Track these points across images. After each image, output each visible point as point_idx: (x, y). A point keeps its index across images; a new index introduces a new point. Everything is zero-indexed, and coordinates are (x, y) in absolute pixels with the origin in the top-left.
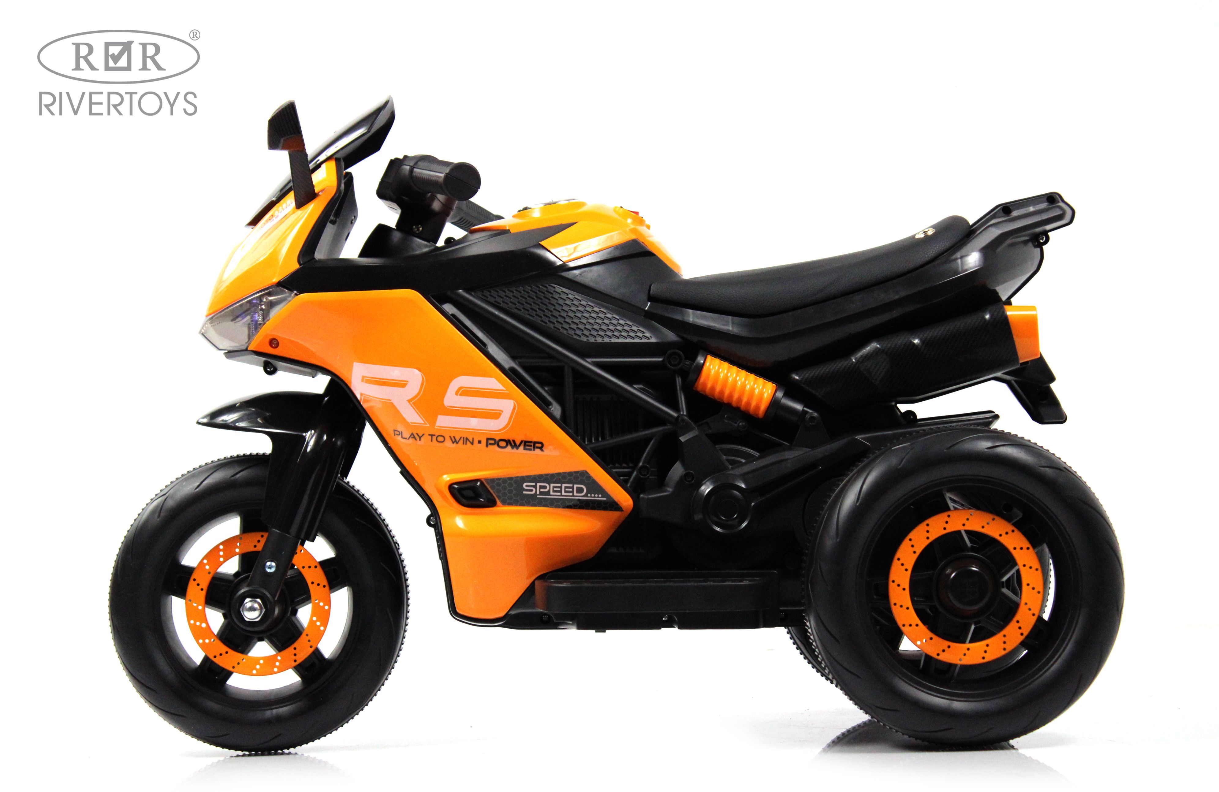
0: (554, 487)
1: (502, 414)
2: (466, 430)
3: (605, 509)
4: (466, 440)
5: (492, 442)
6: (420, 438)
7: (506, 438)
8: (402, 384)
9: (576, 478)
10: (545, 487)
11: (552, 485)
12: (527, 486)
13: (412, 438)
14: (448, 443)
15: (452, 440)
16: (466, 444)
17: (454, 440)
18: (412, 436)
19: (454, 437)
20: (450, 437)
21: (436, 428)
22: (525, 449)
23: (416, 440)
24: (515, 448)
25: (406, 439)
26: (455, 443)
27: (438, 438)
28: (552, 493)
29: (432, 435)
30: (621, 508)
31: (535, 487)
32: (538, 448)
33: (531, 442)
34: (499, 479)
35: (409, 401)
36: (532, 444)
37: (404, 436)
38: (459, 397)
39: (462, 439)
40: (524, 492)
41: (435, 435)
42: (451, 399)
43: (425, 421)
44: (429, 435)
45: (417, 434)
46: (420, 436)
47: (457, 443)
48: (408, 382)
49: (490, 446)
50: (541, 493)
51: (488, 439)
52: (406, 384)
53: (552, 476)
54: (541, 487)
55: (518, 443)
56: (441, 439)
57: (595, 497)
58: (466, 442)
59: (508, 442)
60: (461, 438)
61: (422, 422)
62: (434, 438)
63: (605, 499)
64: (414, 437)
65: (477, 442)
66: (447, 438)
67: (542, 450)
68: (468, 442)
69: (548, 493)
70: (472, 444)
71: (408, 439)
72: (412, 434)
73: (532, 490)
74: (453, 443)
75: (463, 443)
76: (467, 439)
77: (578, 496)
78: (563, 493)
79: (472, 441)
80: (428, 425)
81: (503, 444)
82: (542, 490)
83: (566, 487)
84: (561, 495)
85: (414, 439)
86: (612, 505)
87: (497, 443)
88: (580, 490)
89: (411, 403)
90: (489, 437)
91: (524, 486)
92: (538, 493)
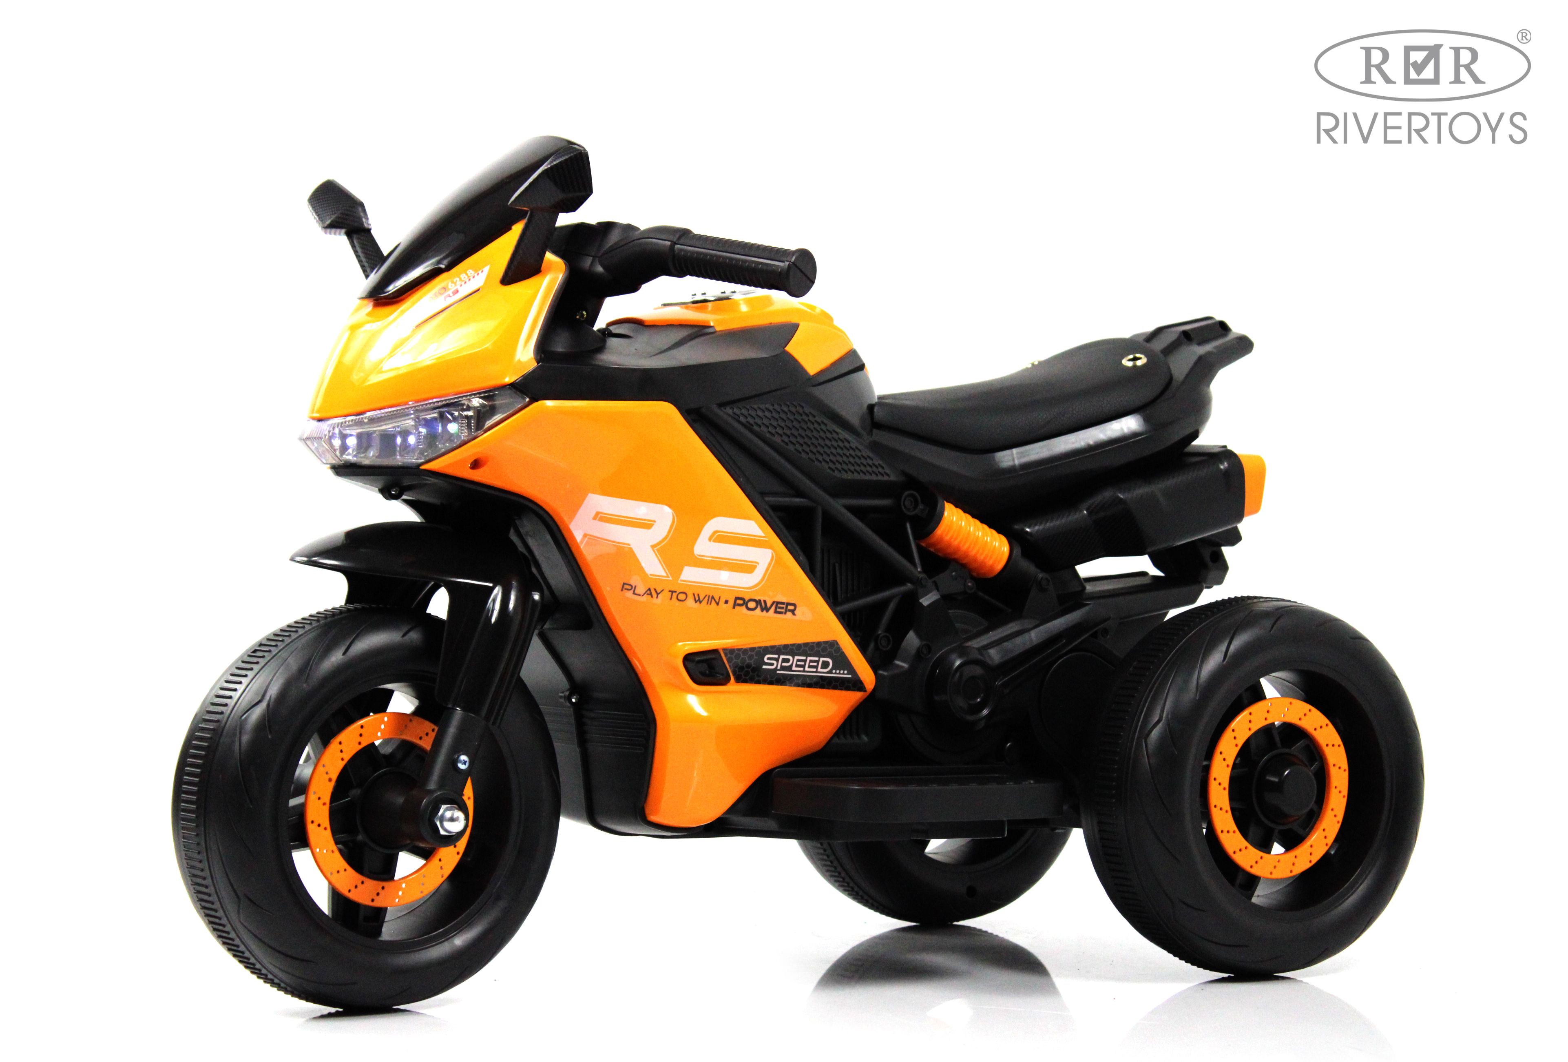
0: (798, 660)
1: (758, 566)
2: (715, 586)
3: (847, 689)
4: (711, 599)
5: (741, 602)
6: (658, 594)
7: (757, 598)
8: (646, 525)
9: (824, 650)
10: (787, 661)
11: (796, 658)
12: (769, 659)
13: (647, 594)
14: (690, 602)
15: (695, 599)
16: (710, 604)
17: (697, 599)
18: (649, 592)
19: (698, 595)
20: (694, 594)
21: (679, 582)
22: (776, 612)
23: (652, 597)
24: (765, 612)
25: (640, 595)
26: (698, 603)
27: (678, 595)
28: (794, 668)
29: (672, 592)
30: (865, 688)
31: (777, 660)
32: (790, 611)
33: (783, 603)
34: (739, 650)
35: (653, 547)
36: (784, 606)
37: (636, 592)
38: (712, 543)
39: (707, 598)
40: (764, 667)
41: (676, 592)
42: (704, 547)
43: (668, 573)
44: (670, 591)
45: (655, 590)
46: (658, 592)
47: (701, 602)
48: (655, 521)
49: (737, 608)
50: (783, 668)
51: (737, 598)
52: (653, 525)
53: (799, 646)
54: (785, 660)
55: (769, 605)
56: (682, 597)
57: (839, 673)
58: (711, 600)
59: (758, 602)
60: (706, 596)
61: (665, 574)
62: (675, 595)
63: (850, 676)
64: (651, 594)
65: (724, 602)
66: (690, 596)
67: (794, 614)
68: (713, 602)
69: (789, 668)
70: (718, 604)
71: (643, 596)
72: (649, 589)
73: (772, 664)
74: (696, 602)
75: (707, 604)
76: (713, 597)
77: (822, 672)
78: (807, 669)
79: (717, 601)
80: (671, 579)
81: (752, 605)
82: (784, 664)
83: (811, 661)
84: (804, 671)
85: (650, 596)
86: (855, 684)
87: (745, 603)
88: (825, 665)
89: (655, 549)
90: (737, 596)
91: (766, 660)
92: (779, 668)
